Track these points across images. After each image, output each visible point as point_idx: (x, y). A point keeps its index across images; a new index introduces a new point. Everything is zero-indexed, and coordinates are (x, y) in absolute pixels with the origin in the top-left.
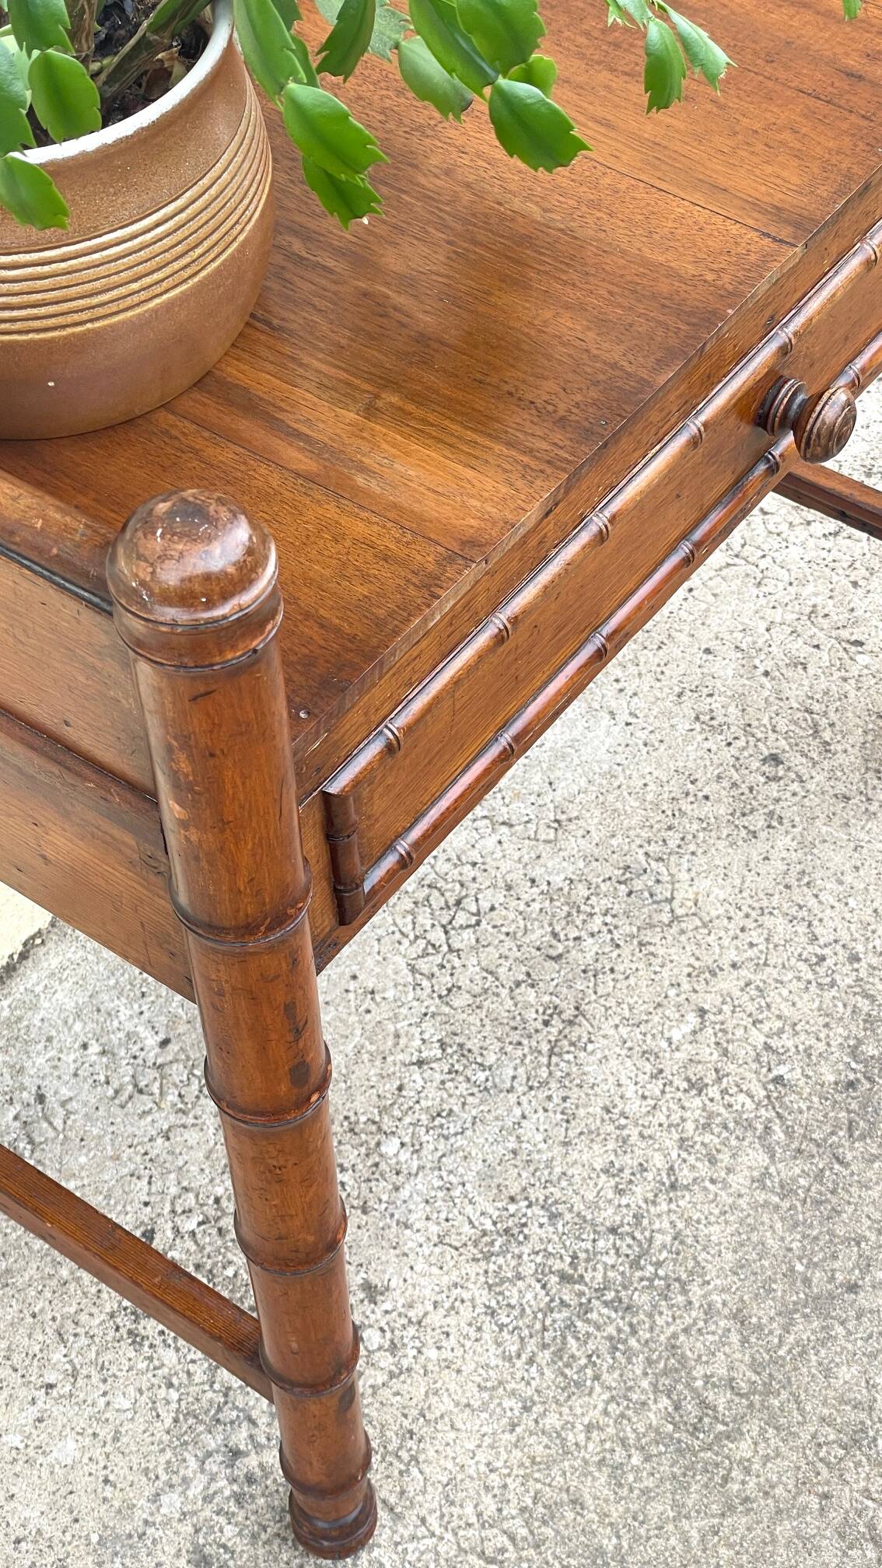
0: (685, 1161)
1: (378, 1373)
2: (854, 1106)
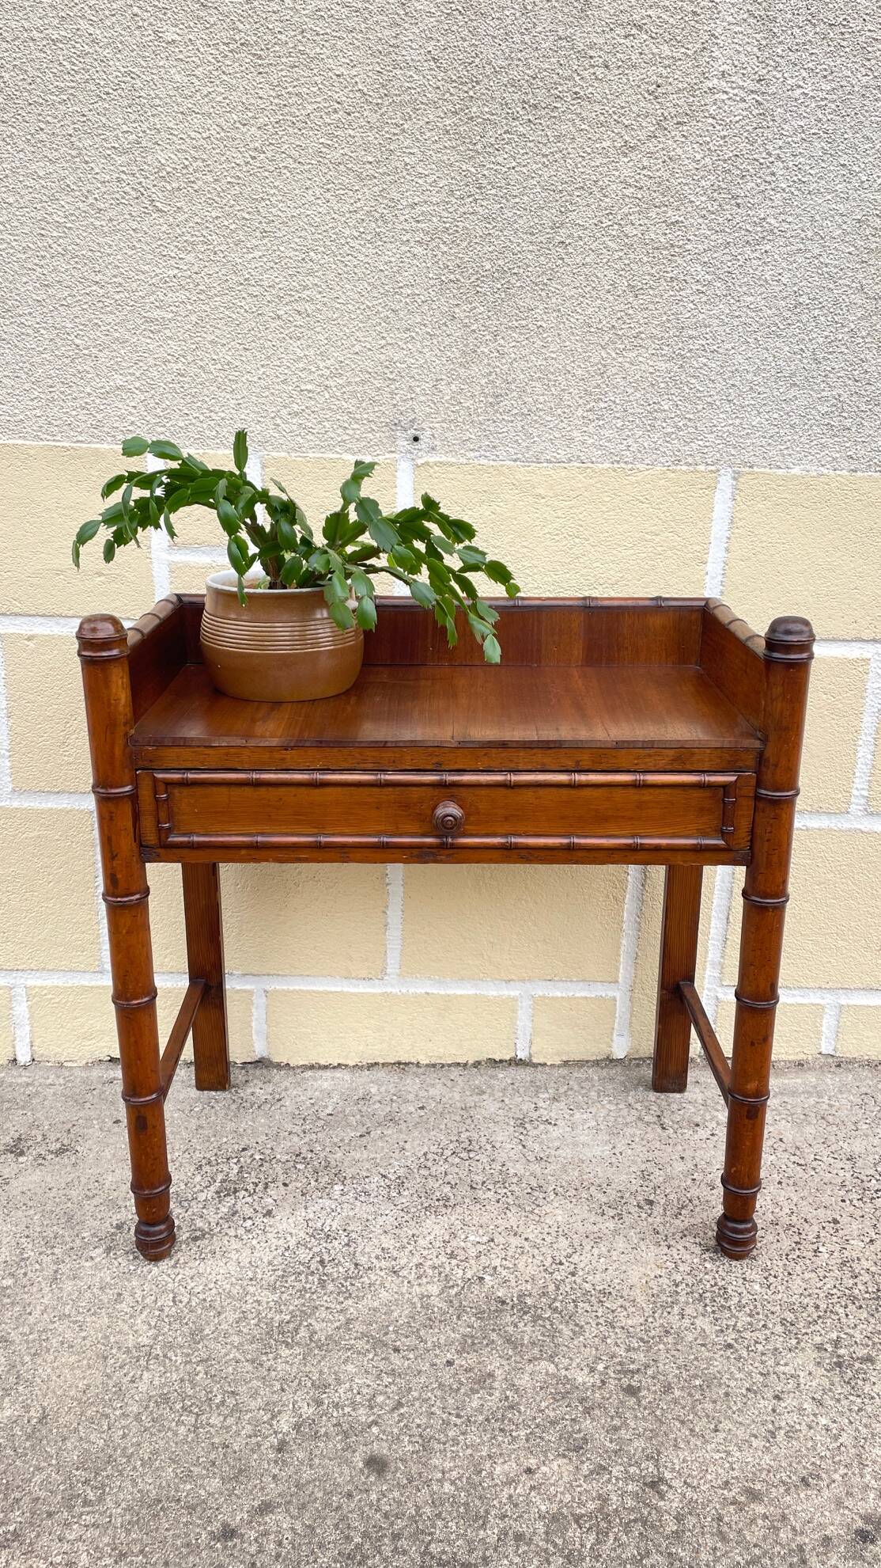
1: (234, 1232)
2: (493, 1308)
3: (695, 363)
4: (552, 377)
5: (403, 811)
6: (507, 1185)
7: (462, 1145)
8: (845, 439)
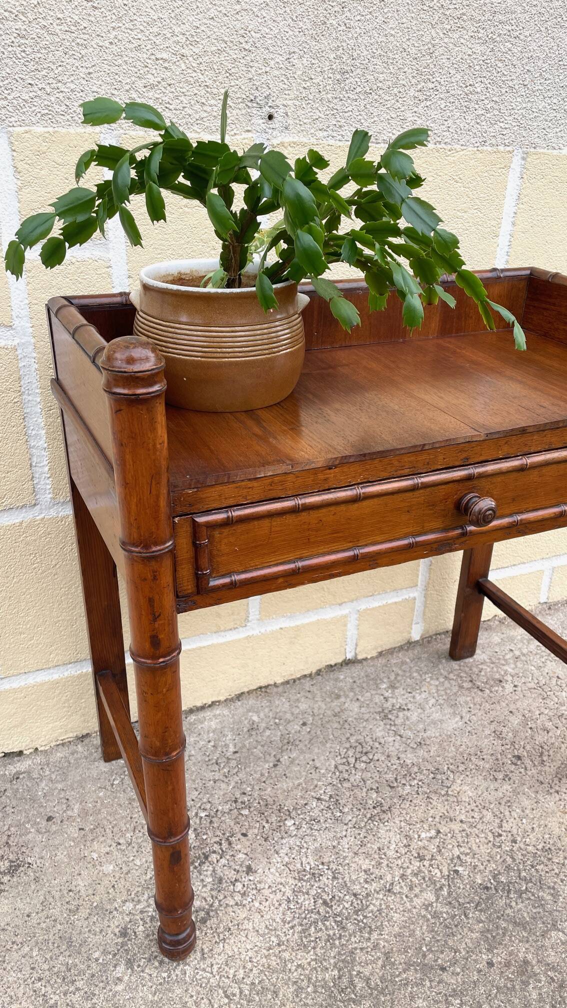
0: (400, 883)
1: (232, 901)
2: (484, 897)
3: (502, 47)
4: (390, 54)
5: (431, 510)
6: (413, 776)
7: (358, 749)
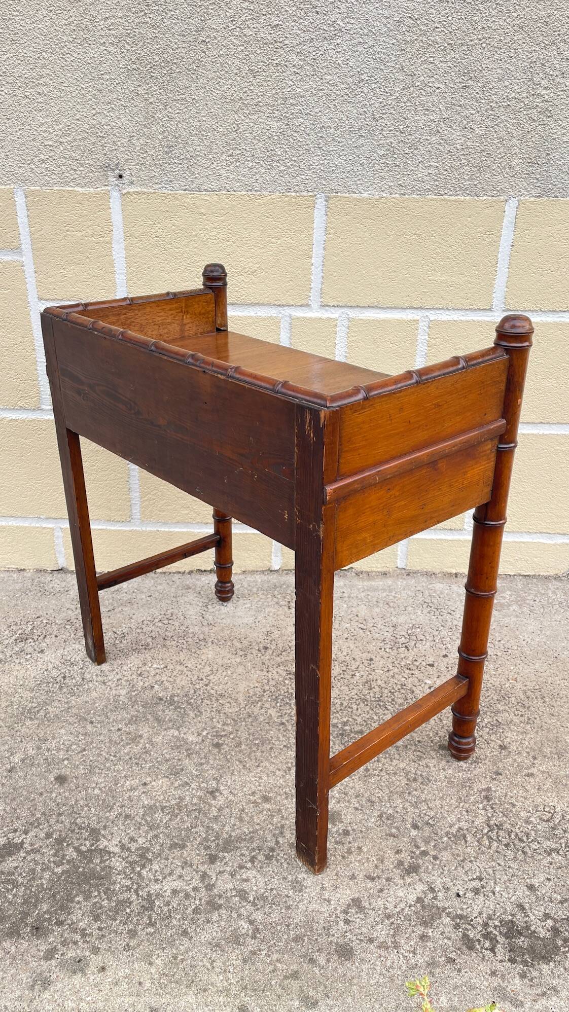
6: (185, 638)
7: (167, 617)
8: (396, 173)
